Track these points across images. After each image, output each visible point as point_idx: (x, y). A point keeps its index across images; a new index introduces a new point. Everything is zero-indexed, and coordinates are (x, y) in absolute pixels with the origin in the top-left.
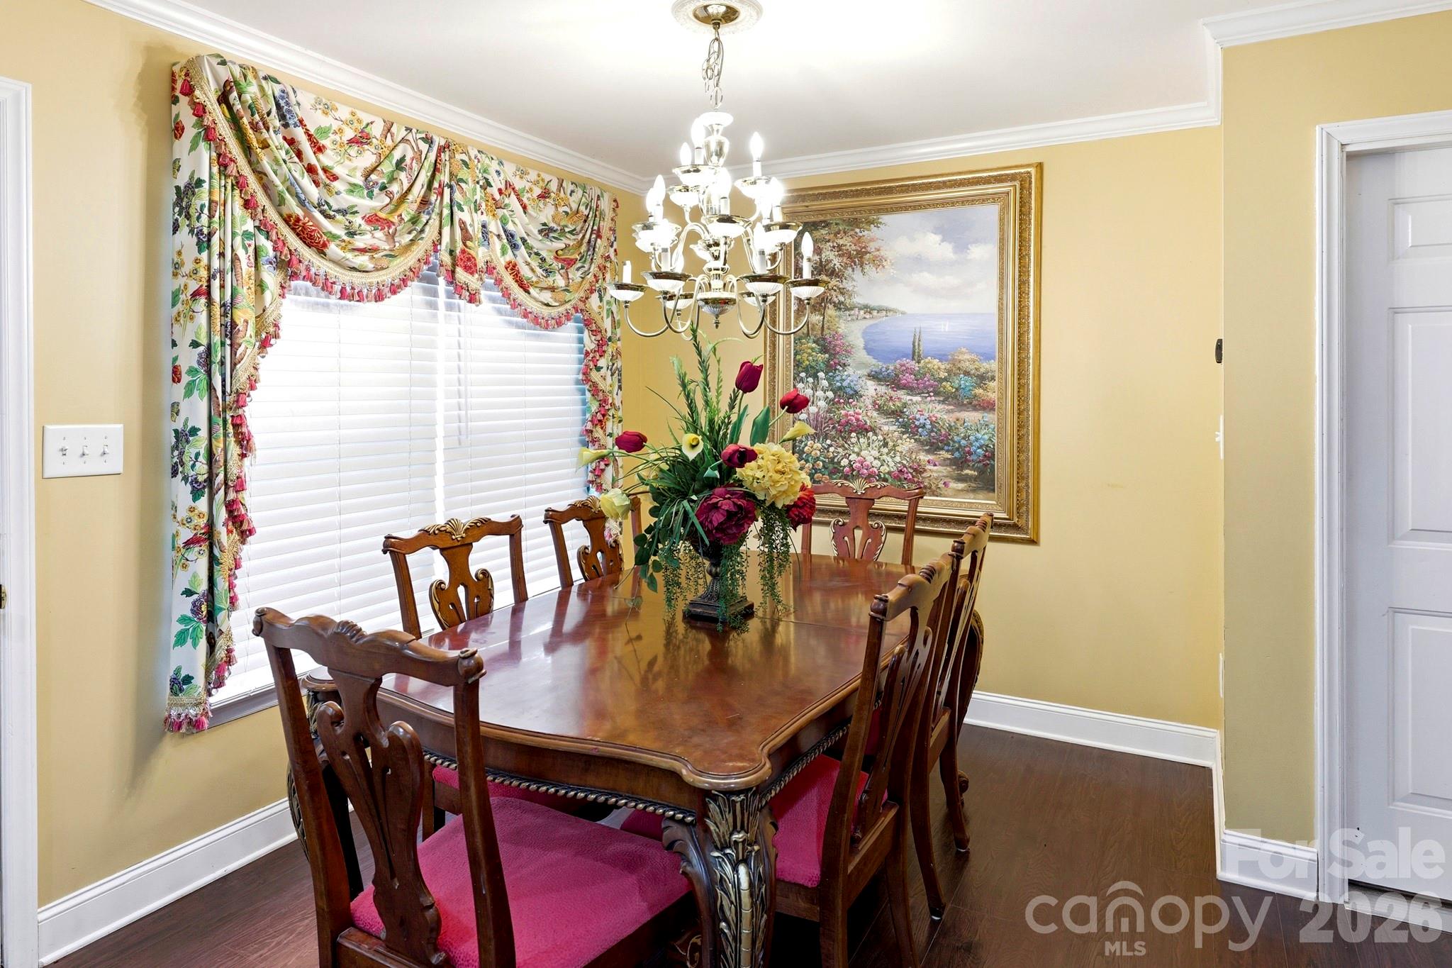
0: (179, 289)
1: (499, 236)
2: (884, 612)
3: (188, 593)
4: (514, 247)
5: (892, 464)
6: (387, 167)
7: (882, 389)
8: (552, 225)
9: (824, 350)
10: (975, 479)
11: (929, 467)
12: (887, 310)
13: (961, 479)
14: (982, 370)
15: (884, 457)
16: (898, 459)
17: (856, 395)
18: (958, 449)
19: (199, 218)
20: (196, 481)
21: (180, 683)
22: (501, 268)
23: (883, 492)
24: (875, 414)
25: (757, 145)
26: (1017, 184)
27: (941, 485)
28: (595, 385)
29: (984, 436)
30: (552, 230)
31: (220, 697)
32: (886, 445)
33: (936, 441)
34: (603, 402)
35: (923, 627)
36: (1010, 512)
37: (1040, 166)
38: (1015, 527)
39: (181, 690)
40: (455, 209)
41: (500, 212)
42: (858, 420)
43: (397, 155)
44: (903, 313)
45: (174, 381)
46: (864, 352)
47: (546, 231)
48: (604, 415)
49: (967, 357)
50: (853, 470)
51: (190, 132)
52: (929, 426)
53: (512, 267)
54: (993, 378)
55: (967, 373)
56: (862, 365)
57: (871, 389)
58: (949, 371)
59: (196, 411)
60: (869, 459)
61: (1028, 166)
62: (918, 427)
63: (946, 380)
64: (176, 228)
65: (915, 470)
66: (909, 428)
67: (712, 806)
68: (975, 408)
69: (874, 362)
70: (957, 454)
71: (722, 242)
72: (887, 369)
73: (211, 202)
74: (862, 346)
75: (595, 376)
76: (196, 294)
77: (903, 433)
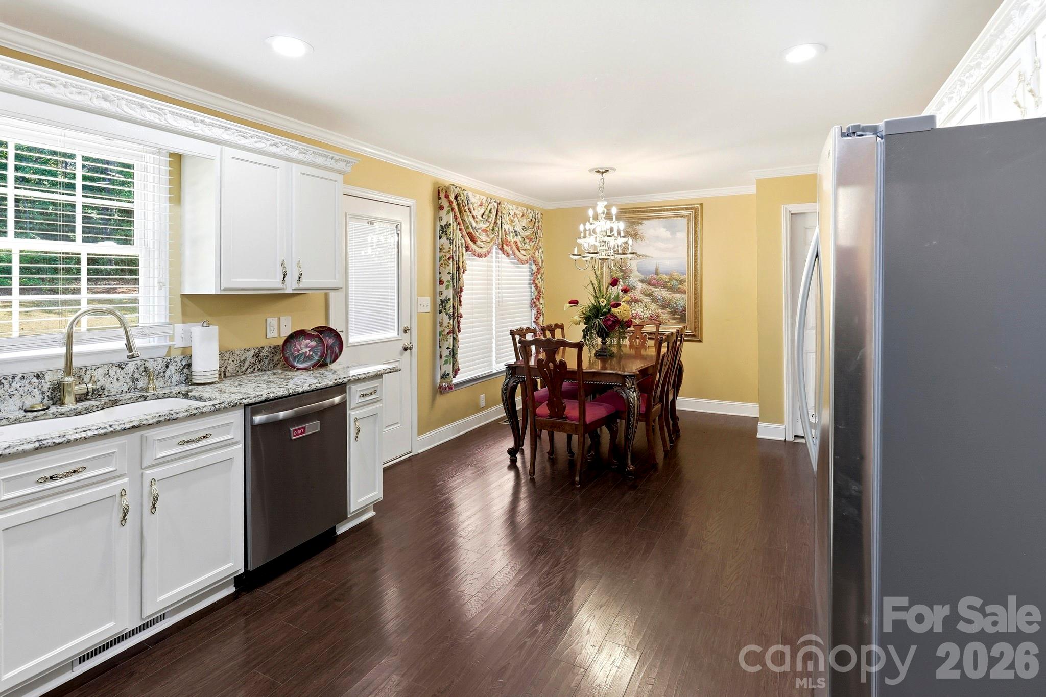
0: (442, 257)
1: (512, 232)
2: (662, 340)
3: (448, 348)
4: (517, 235)
5: (648, 314)
6: (487, 213)
7: (644, 286)
8: (526, 226)
9: (622, 271)
10: (679, 319)
11: (662, 315)
12: (646, 256)
13: (674, 319)
14: (681, 279)
15: (645, 311)
16: (650, 312)
17: (634, 288)
18: (672, 308)
19: (450, 235)
20: (450, 314)
21: (444, 376)
22: (512, 243)
23: (647, 323)
24: (642, 295)
25: (614, 211)
26: (693, 211)
27: (667, 321)
28: (536, 285)
29: (682, 303)
30: (525, 228)
31: (455, 381)
32: (646, 307)
33: (665, 305)
34: (539, 292)
35: (670, 350)
36: (692, 331)
37: (701, 205)
38: (694, 336)
39: (446, 378)
40: (503, 224)
41: (513, 224)
42: (635, 297)
43: (489, 208)
44: (652, 257)
45: (440, 284)
46: (637, 272)
47: (524, 228)
48: (539, 296)
49: (676, 274)
50: (633, 316)
51: (446, 209)
52: (662, 299)
53: (516, 243)
54: (685, 281)
55: (676, 280)
56: (636, 277)
57: (640, 286)
58: (669, 279)
59: (449, 293)
60: (640, 312)
61: (698, 204)
62: (658, 300)
63: (668, 282)
64: (440, 237)
65: (657, 316)
66: (654, 300)
67: (627, 380)
68: (679, 293)
69: (641, 275)
70: (672, 310)
71: (607, 242)
72: (646, 278)
73: (453, 230)
74: (636, 269)
75: (537, 282)
76: (449, 258)
77: (653, 302)
